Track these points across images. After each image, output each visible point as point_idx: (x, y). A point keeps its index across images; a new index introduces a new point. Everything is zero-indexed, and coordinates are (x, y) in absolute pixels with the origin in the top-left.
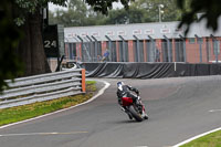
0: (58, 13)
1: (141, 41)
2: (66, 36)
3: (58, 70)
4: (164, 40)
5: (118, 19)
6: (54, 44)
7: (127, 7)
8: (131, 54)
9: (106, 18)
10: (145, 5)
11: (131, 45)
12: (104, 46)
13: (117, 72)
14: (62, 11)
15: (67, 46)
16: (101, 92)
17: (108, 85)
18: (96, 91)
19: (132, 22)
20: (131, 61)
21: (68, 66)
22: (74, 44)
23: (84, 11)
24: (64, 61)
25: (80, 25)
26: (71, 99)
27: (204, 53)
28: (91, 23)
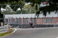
0: (3, 11)
1: (25, 18)
2: (5, 17)
3: (3, 25)
4: (31, 18)
5: (19, 13)
6: (2, 19)
7: (21, 10)
8: (22, 22)
9: (16, 12)
10: (26, 9)
11: (22, 19)
12: (15, 20)
13: (18, 26)
14: (4, 10)
15: (6, 19)
16: (14, 31)
17: (16, 30)
18: (13, 31)
19: (23, 13)
20: (22, 24)
21: (6, 24)
22: (7, 19)
23: (10, 10)
24: (5, 23)
25: (9, 14)
26: (7, 33)
27: (41, 22)
28: (12, 14)
